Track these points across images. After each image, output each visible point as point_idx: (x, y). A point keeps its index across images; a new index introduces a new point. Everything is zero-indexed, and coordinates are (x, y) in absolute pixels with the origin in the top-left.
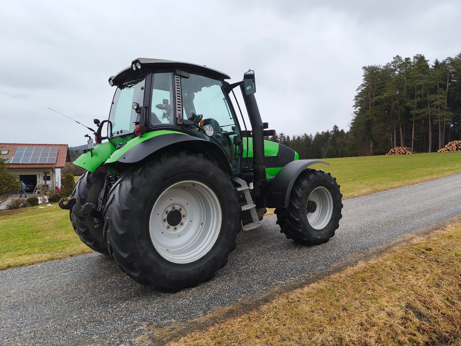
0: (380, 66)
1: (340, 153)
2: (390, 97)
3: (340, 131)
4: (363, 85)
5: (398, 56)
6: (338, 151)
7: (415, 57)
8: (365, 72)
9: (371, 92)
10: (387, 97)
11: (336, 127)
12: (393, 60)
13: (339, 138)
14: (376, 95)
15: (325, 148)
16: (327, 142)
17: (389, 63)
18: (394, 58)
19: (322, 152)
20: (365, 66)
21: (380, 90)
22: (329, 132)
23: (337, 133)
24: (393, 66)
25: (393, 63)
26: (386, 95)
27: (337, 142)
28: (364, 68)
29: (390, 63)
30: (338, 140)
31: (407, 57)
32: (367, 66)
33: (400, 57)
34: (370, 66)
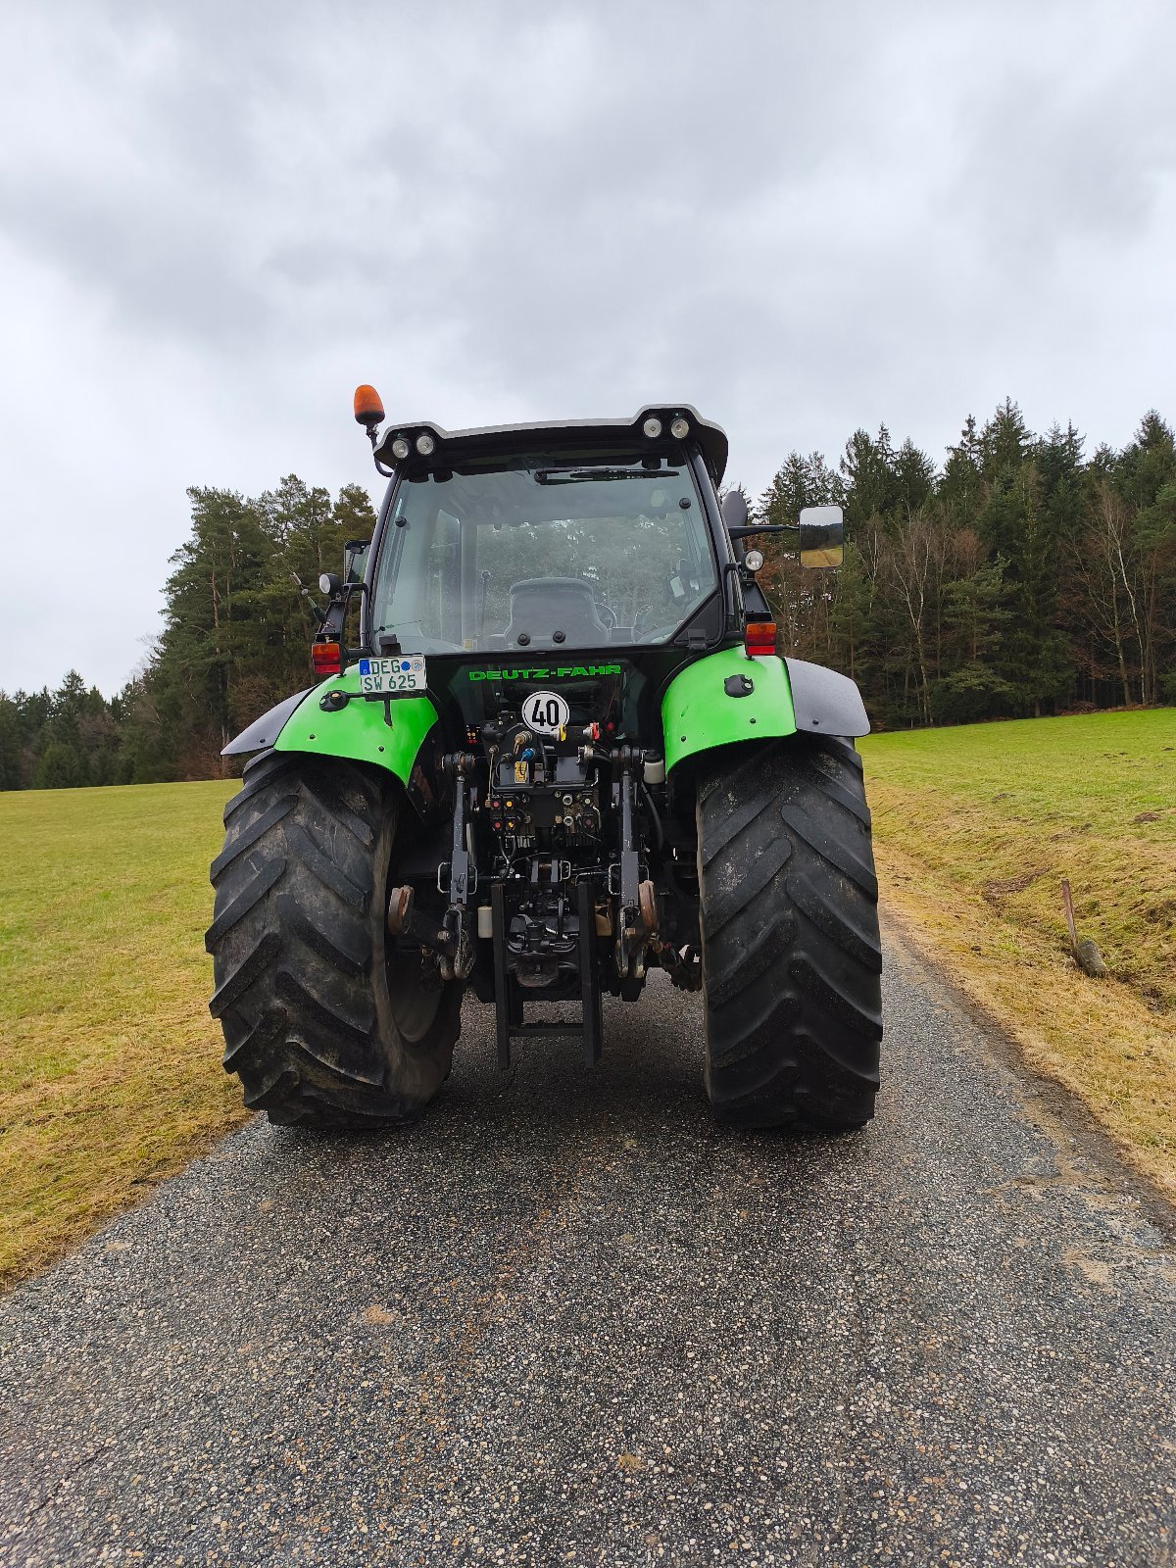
0: (240, 495)
1: (98, 771)
2: (284, 598)
3: (88, 692)
4: (188, 548)
5: (293, 477)
6: (88, 762)
7: (344, 492)
8: (196, 506)
9: (219, 575)
10: (274, 597)
11: (74, 679)
12: (280, 487)
13: (87, 716)
14: (235, 588)
15: (39, 752)
16: (42, 730)
17: (270, 494)
18: (284, 482)
19: (25, 767)
20: (195, 486)
21: (247, 573)
22: (50, 694)
23: (79, 701)
24: (283, 504)
25: (280, 496)
26: (270, 590)
27: (81, 731)
28: (193, 491)
29: (274, 493)
30: (86, 726)
31: (321, 487)
32: (202, 489)
33: (300, 482)
34: (212, 490)
